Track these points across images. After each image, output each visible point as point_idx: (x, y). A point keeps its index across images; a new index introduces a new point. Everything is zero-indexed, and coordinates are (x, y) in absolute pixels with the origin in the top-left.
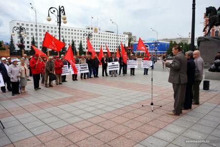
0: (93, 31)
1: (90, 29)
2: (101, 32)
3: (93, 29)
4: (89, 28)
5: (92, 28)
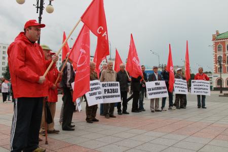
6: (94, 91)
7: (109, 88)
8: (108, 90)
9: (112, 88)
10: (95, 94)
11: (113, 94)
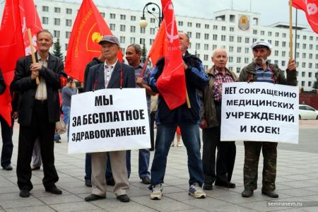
0: (235, 24)
1: (227, 18)
2: (259, 29)
3: (237, 19)
4: (223, 17)
5: (232, 17)
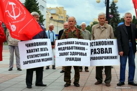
6: (66, 51)
7: (97, 47)
8: (95, 49)
9: (100, 47)
10: (66, 54)
11: (101, 55)
